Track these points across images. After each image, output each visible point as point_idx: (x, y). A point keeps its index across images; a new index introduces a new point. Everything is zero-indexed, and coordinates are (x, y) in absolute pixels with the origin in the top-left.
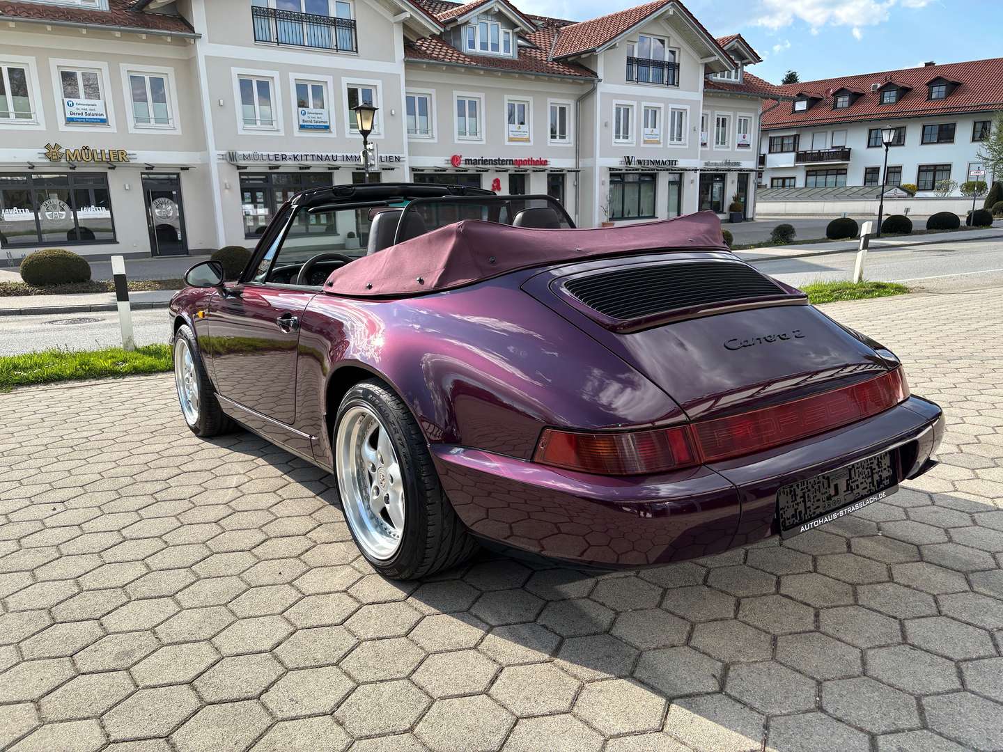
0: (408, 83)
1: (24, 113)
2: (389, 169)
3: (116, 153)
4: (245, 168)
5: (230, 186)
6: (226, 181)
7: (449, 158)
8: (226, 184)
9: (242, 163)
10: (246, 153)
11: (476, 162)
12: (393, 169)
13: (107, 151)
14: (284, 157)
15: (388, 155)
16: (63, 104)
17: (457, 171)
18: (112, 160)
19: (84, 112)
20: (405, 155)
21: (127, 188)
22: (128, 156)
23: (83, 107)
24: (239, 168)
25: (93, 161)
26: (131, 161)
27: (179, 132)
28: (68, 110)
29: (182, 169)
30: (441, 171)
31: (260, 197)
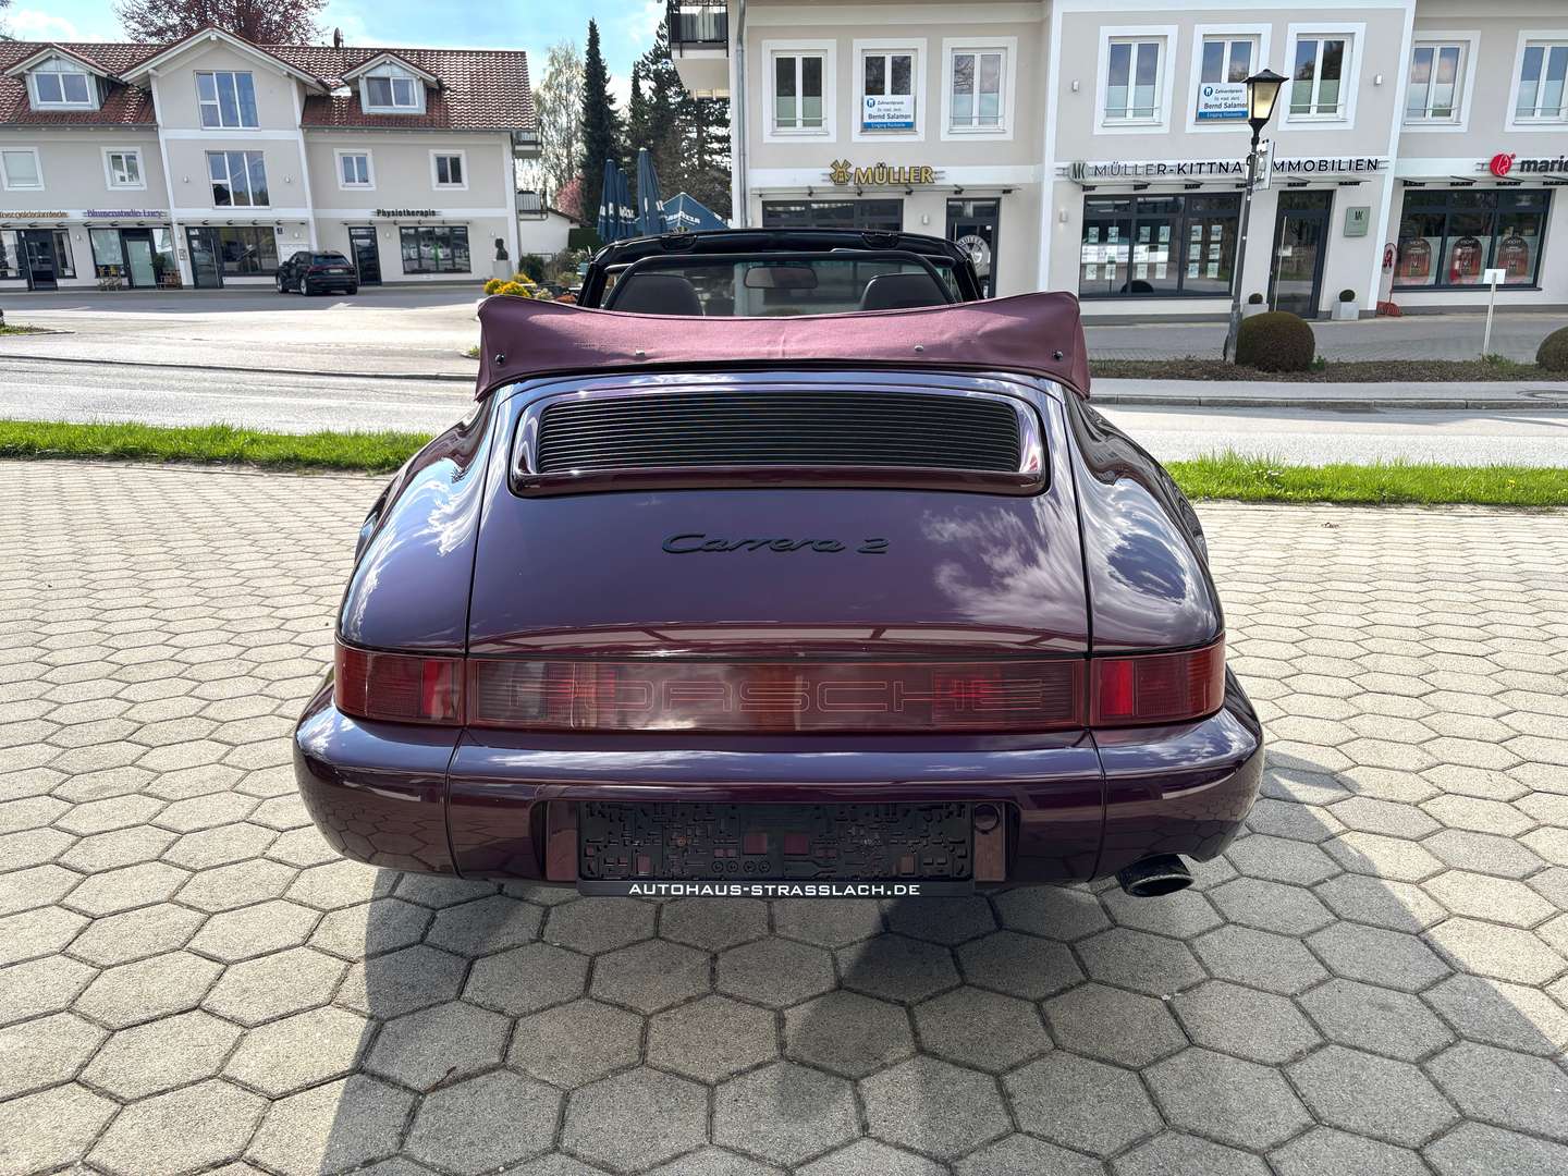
0: (1419, 23)
1: (814, 120)
2: (1351, 184)
3: (918, 171)
4: (1093, 188)
5: (1067, 218)
6: (1063, 210)
7: (1487, 160)
8: (1061, 215)
9: (1091, 180)
10: (1100, 164)
11: (1546, 166)
12: (1357, 183)
13: (907, 169)
14: (1161, 169)
15: (1354, 159)
16: (862, 104)
17: (1499, 184)
18: (912, 181)
19: (886, 113)
20: (1390, 157)
21: (926, 221)
22: (933, 176)
23: (888, 107)
24: (1085, 188)
25: (887, 184)
26: (937, 183)
27: (1009, 136)
28: (868, 110)
29: (1005, 192)
30: (1463, 184)
31: (1113, 234)
